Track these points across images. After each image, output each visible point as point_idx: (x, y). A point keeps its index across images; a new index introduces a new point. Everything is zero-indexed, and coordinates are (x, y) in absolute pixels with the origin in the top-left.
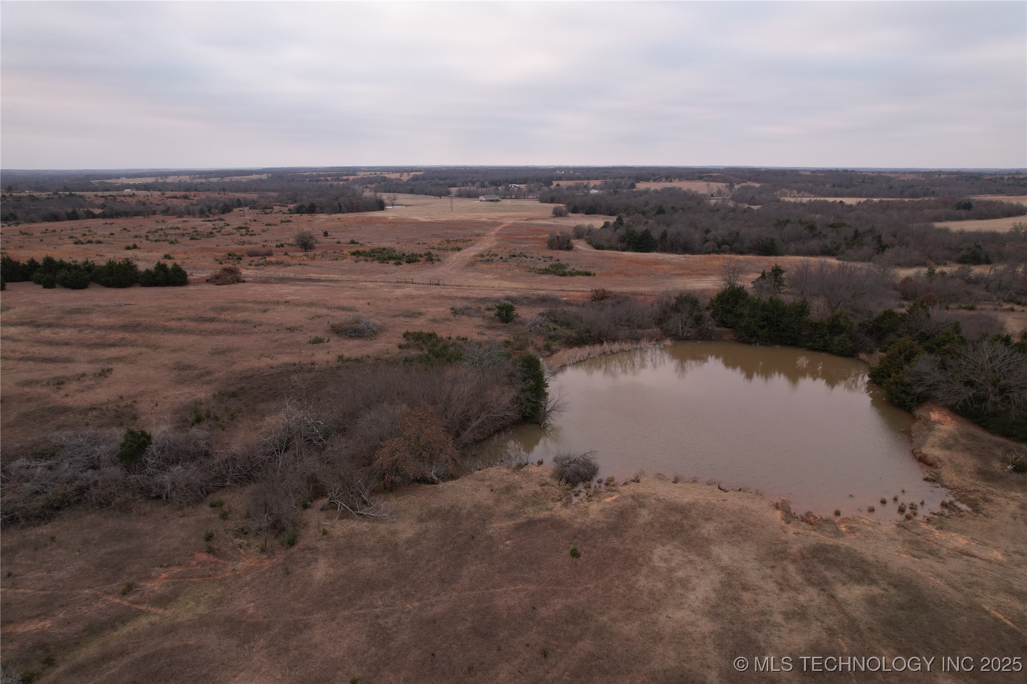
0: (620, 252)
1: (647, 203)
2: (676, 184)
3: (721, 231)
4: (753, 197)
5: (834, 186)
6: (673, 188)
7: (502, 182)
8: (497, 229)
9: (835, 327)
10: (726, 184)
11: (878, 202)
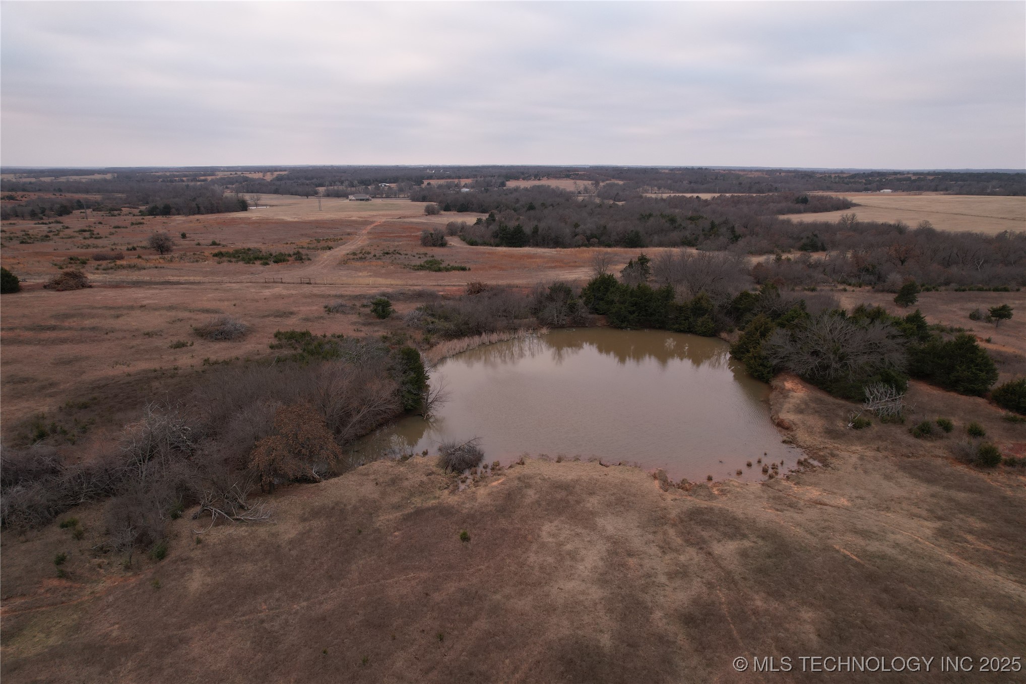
0: (494, 248)
1: (517, 201)
2: (544, 182)
3: (589, 225)
4: (618, 193)
5: (691, 183)
6: (542, 186)
7: (372, 181)
8: (369, 228)
9: (698, 309)
10: (592, 182)
11: (730, 197)
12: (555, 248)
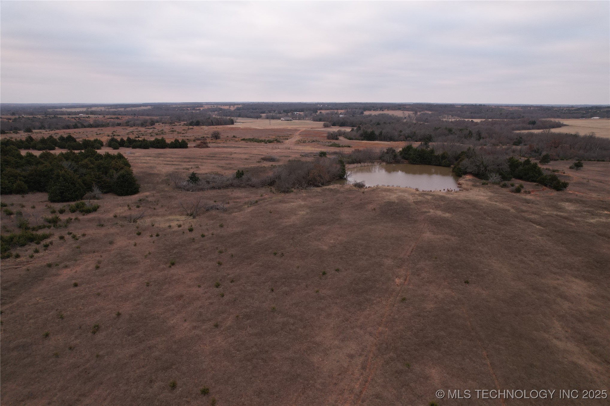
0: (361, 141)
1: (371, 121)
2: (386, 112)
3: (407, 131)
4: (427, 118)
5: (471, 113)
6: (384, 114)
7: (289, 111)
8: (299, 132)
10: (413, 112)
11: (491, 121)
12: (390, 141)
